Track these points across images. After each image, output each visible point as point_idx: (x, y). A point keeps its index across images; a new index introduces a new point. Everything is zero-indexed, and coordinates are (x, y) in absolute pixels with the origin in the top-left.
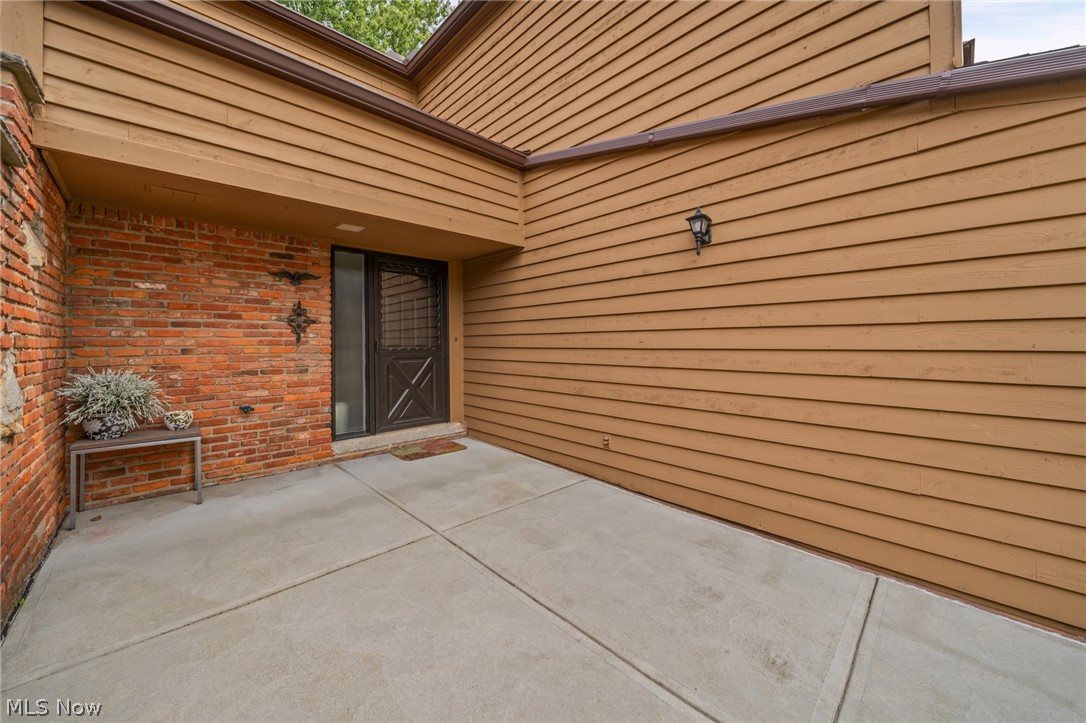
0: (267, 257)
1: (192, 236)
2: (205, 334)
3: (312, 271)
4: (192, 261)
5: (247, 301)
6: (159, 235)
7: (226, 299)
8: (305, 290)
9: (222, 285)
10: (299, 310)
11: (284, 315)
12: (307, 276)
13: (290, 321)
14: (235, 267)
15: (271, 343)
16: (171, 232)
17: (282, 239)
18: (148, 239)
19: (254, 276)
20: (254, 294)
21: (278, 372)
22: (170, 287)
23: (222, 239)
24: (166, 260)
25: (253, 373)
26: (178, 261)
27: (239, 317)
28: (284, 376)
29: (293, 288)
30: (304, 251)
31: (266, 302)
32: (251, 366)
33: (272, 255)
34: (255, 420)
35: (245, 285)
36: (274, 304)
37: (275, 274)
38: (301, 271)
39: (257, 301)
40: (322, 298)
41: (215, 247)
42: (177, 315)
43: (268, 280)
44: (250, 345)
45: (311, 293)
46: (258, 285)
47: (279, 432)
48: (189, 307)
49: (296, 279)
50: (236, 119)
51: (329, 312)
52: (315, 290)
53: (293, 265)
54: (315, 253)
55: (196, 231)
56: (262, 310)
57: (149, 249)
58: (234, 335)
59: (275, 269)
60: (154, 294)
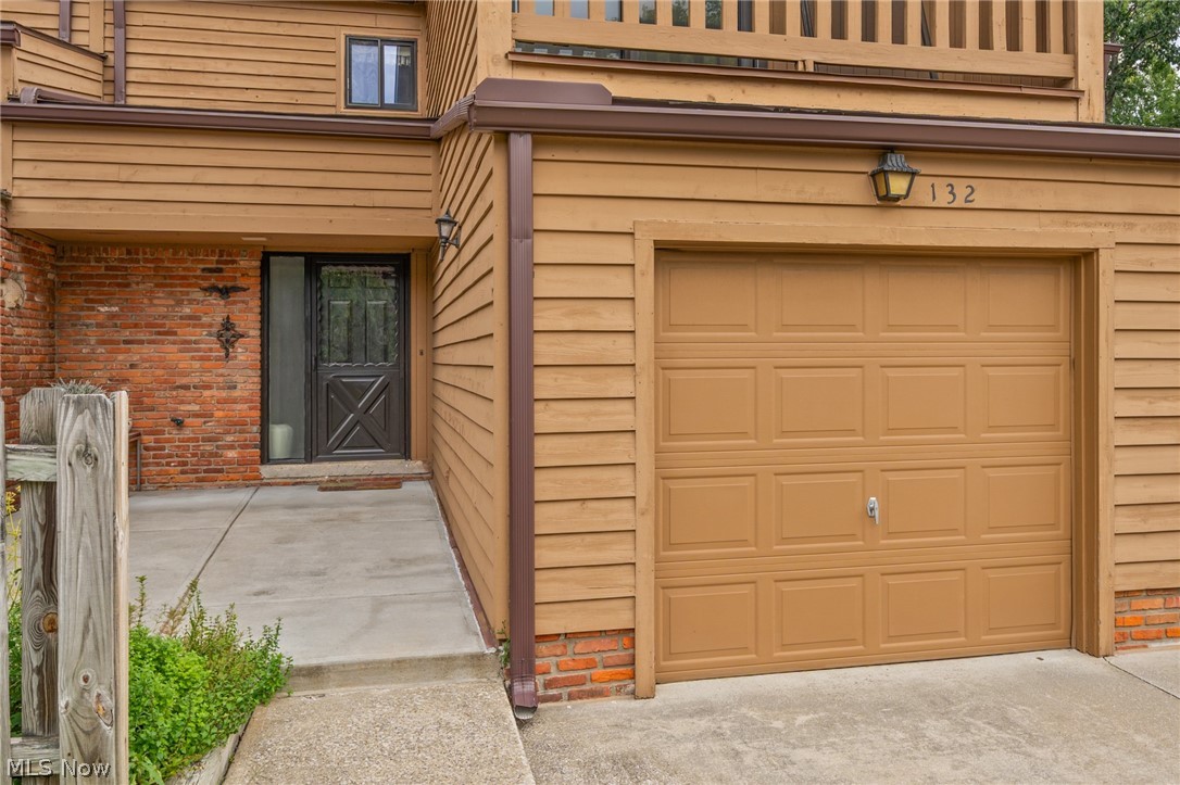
0: (199, 273)
1: (137, 261)
2: (148, 350)
3: (241, 283)
4: (138, 284)
5: (181, 318)
6: (115, 264)
7: (164, 317)
8: (235, 303)
9: (160, 305)
10: (227, 325)
11: (214, 330)
12: (236, 289)
13: (219, 336)
14: (171, 285)
15: (202, 359)
16: (122, 260)
17: (213, 252)
18: (107, 268)
19: (187, 293)
20: (187, 310)
21: (209, 387)
22: (121, 310)
23: (162, 260)
24: (119, 285)
25: (186, 387)
26: (128, 285)
27: (175, 334)
28: (214, 392)
29: (222, 302)
30: (234, 262)
31: (199, 318)
32: (184, 381)
33: (204, 270)
34: (187, 433)
35: (179, 303)
36: (205, 319)
37: (205, 290)
38: (229, 284)
39: (190, 317)
40: (250, 310)
41: (155, 269)
42: (126, 334)
43: (199, 295)
44: (185, 362)
45: (240, 306)
46: (191, 302)
47: (209, 447)
48: (136, 326)
49: (225, 292)
51: (258, 325)
52: (243, 302)
53: (223, 279)
54: (243, 263)
55: (140, 257)
56: (195, 326)
57: (107, 277)
58: (170, 351)
59: (205, 284)
60: (112, 316)
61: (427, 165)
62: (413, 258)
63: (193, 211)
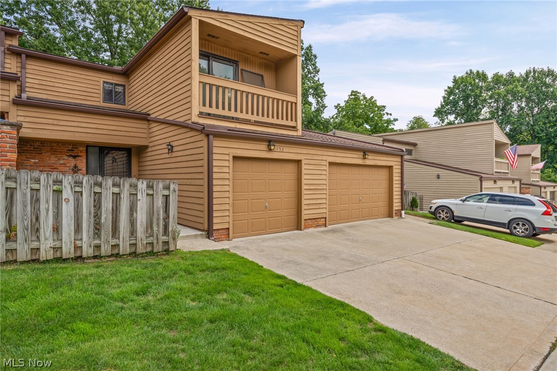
0: (66, 151)
1: (45, 146)
3: (80, 154)
4: (45, 153)
5: (60, 164)
6: (37, 147)
7: (54, 164)
8: (78, 160)
9: (53, 160)
10: (75, 167)
11: (71, 168)
12: (78, 156)
13: (73, 170)
14: (57, 154)
16: (39, 146)
17: (70, 145)
18: (34, 148)
19: (62, 157)
20: (62, 162)
22: (39, 161)
23: (53, 146)
24: (38, 153)
26: (41, 154)
27: (58, 169)
29: (74, 160)
30: (77, 148)
31: (66, 164)
33: (67, 150)
35: (59, 159)
36: (68, 165)
37: (68, 156)
38: (76, 154)
39: (63, 164)
40: (83, 162)
41: (51, 149)
42: (41, 168)
43: (66, 158)
45: (79, 161)
46: (63, 159)
48: (44, 166)
49: (75, 157)
50: (55, 122)
51: (85, 167)
52: (81, 160)
53: (74, 153)
54: (81, 149)
55: (46, 145)
56: (64, 167)
57: (34, 151)
59: (68, 154)
60: (35, 163)
61: (145, 126)
62: (132, 150)
63: (77, 134)
